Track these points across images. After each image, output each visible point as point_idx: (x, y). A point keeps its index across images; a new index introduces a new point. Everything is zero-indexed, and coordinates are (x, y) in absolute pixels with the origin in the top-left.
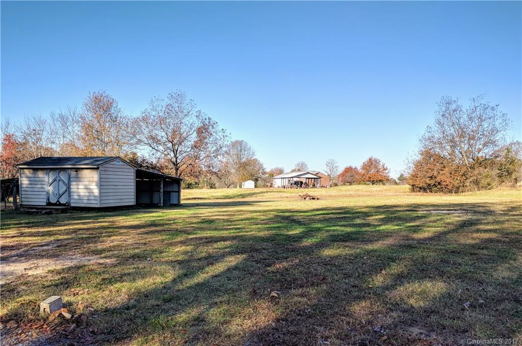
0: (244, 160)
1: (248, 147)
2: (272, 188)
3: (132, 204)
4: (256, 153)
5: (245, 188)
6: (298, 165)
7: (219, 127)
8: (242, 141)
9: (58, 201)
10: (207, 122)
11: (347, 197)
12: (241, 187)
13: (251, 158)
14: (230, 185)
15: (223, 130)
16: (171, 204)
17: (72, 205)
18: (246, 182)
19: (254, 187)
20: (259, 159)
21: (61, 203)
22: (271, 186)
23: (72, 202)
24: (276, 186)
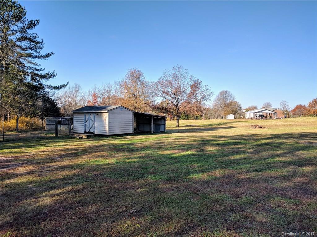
0: (227, 102)
1: (231, 94)
2: (244, 119)
3: (131, 132)
4: (235, 98)
5: (228, 119)
6: (266, 104)
7: (203, 84)
8: (227, 91)
9: (89, 131)
10: (196, 82)
11: (287, 126)
12: (225, 118)
13: (232, 101)
14: (217, 118)
15: (206, 86)
16: (160, 132)
17: (96, 133)
18: (229, 115)
19: (234, 119)
20: (238, 102)
21: (91, 132)
22: (243, 118)
23: (96, 131)
24: (247, 118)
